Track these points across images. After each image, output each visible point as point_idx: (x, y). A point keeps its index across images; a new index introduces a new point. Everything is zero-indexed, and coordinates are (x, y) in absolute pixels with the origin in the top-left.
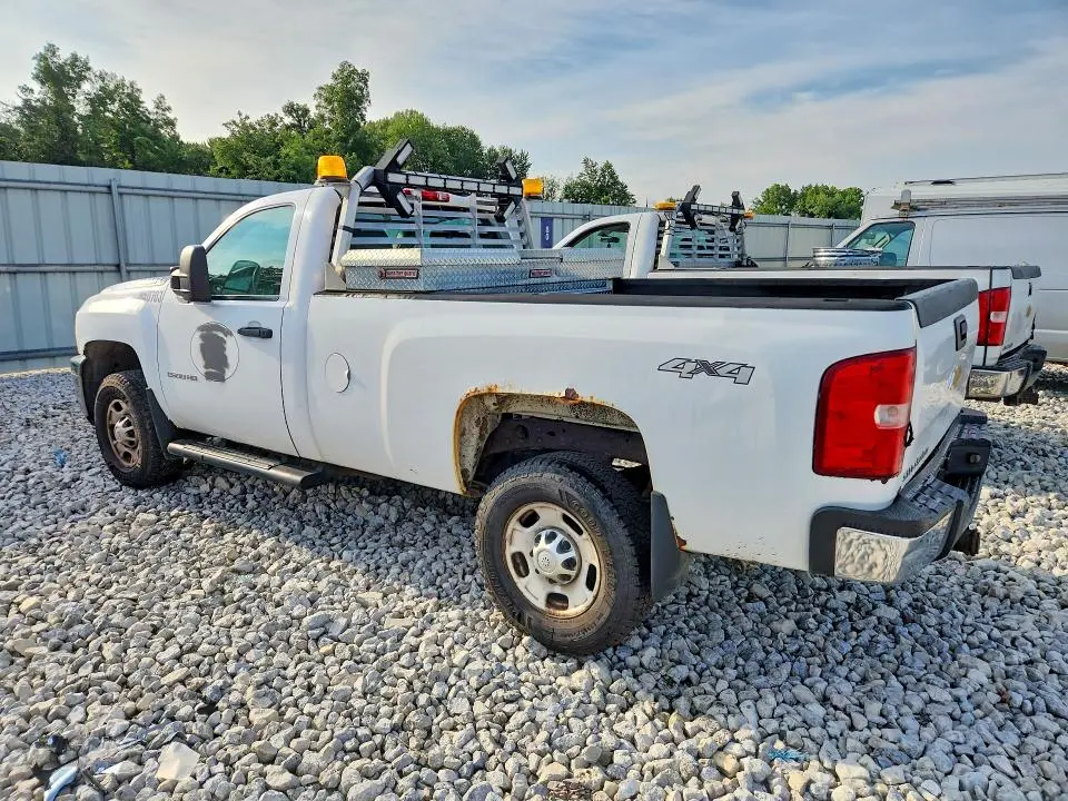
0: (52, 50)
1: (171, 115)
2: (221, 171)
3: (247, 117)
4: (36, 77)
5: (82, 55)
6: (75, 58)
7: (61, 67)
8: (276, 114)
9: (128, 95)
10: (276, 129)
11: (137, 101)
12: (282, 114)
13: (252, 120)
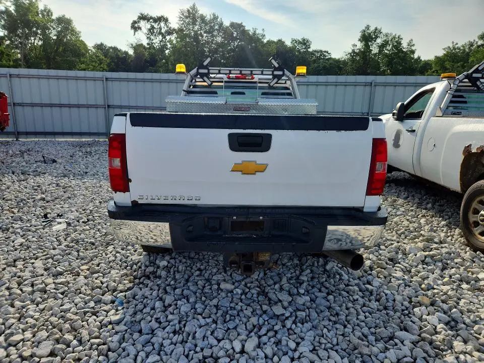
0: (368, 27)
1: (413, 48)
2: (434, 72)
3: (457, 44)
4: (359, 40)
5: (379, 27)
6: (376, 29)
7: (370, 34)
8: (474, 40)
9: (397, 42)
10: (472, 48)
11: (400, 44)
12: (477, 40)
13: (459, 45)
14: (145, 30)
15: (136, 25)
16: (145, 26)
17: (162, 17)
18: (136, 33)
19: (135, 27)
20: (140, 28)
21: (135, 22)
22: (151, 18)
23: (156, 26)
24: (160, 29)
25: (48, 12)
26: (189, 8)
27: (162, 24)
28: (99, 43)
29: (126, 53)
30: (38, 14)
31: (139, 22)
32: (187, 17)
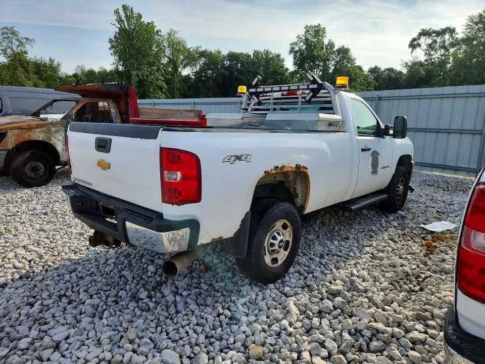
14: (424, 47)
15: (415, 43)
16: (425, 41)
17: (448, 28)
18: (414, 51)
19: (414, 45)
20: (419, 45)
21: (414, 40)
22: (434, 32)
23: (439, 40)
24: (444, 42)
25: (331, 45)
26: (482, 12)
27: (447, 37)
28: (373, 66)
29: (400, 73)
30: (322, 48)
31: (419, 39)
32: (476, 23)
